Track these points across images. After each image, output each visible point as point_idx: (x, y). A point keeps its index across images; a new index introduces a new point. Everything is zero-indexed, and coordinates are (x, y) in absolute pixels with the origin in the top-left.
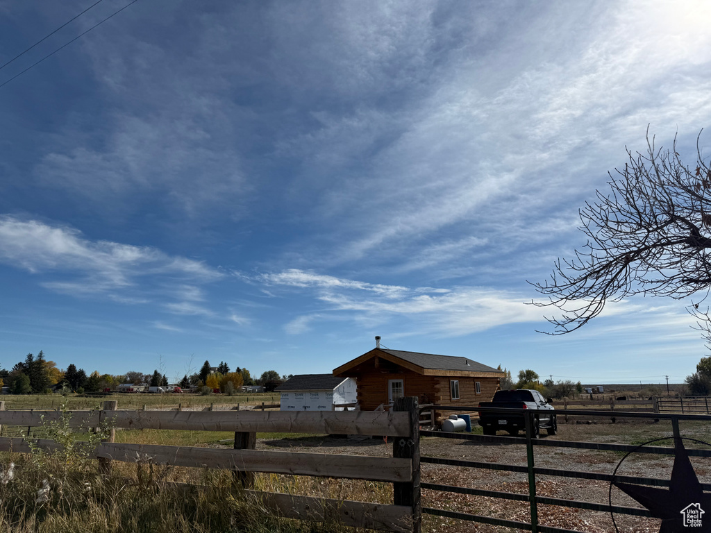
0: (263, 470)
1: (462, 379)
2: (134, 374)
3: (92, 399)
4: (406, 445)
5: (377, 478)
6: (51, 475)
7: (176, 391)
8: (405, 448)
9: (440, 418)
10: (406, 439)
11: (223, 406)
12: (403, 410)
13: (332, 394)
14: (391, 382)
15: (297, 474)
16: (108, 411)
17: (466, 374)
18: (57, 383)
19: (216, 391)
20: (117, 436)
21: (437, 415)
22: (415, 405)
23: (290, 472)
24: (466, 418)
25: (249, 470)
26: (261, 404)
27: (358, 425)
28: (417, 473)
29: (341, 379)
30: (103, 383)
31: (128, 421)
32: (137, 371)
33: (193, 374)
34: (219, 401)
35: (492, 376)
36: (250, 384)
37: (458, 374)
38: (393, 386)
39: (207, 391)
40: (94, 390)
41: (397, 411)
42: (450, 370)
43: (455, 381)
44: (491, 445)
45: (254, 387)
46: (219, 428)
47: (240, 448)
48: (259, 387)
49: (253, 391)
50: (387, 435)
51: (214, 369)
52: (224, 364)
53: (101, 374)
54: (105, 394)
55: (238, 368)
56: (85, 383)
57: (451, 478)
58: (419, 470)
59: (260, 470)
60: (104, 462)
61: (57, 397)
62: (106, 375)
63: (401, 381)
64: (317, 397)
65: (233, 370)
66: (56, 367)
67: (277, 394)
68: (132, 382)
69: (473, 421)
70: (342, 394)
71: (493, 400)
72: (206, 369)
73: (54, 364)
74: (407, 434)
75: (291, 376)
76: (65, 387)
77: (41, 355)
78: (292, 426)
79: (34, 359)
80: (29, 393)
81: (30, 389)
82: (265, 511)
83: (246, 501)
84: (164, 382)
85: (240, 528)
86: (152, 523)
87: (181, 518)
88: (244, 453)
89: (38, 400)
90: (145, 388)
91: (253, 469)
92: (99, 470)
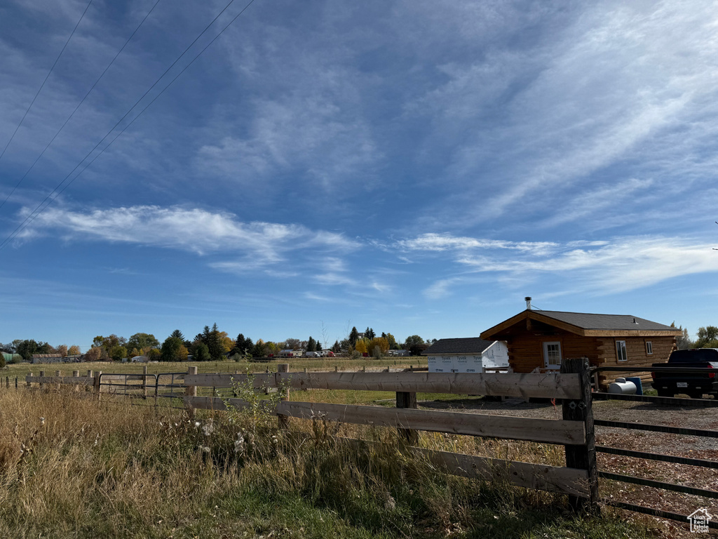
0: (428, 429)
1: (629, 339)
2: (292, 340)
3: (260, 364)
4: (577, 408)
5: (546, 440)
6: (243, 429)
7: (330, 355)
8: (575, 410)
9: (605, 382)
10: (577, 402)
11: (374, 368)
12: (572, 372)
13: (481, 358)
14: (546, 344)
15: (461, 434)
16: (282, 374)
17: (634, 333)
18: (230, 350)
19: (365, 355)
20: (291, 396)
21: (601, 378)
22: (585, 367)
23: (453, 432)
24: (636, 381)
25: (413, 428)
26: (410, 367)
27: (521, 387)
28: (590, 435)
29: (488, 342)
30: (267, 349)
31: (299, 383)
32: (294, 338)
33: (343, 340)
34: (370, 365)
35: (666, 335)
36: (396, 348)
37: (625, 334)
38: (549, 349)
39: (357, 355)
40: (261, 356)
41: (565, 373)
42: (615, 330)
43: (621, 342)
44: (669, 410)
45: (400, 351)
46: (381, 388)
47: (402, 407)
48: (404, 351)
49: (400, 355)
50: (555, 397)
51: (361, 334)
52: (370, 330)
53: (265, 341)
54: (270, 359)
55: (383, 333)
56: (253, 350)
57: (624, 444)
58: (593, 434)
59: (423, 428)
60: (282, 419)
61: (230, 363)
62: (269, 343)
63: (558, 343)
64: (465, 360)
65: (378, 335)
66: (228, 336)
67: (422, 357)
68: (291, 348)
69: (645, 384)
70: (491, 358)
71: (669, 361)
72: (354, 334)
73: (226, 334)
74: (578, 397)
75: (435, 340)
76: (237, 354)
77: (215, 327)
78: (451, 387)
79: (210, 331)
80: (209, 360)
81: (209, 357)
82: (432, 467)
83: (413, 458)
84: (319, 348)
85: (410, 482)
86: (332, 474)
87: (356, 470)
88: (407, 412)
89: (216, 366)
90: (303, 353)
91: (417, 427)
92: (279, 426)
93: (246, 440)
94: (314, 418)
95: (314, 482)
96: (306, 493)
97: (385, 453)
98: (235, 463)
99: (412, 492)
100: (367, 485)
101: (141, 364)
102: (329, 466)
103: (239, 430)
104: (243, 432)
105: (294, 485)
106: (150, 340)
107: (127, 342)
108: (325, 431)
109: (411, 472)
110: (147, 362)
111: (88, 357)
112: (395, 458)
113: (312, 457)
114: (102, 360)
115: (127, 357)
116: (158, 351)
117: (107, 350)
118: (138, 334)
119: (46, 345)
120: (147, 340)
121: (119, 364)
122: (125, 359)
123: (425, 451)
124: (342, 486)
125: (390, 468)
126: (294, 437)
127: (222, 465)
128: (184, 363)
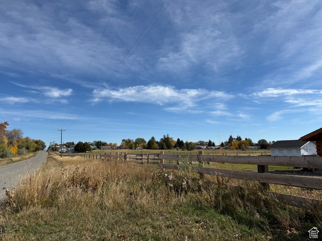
0: (275, 183)
2: (201, 141)
6: (186, 178)
7: (219, 148)
11: (242, 154)
13: (300, 150)
15: (293, 186)
16: (200, 155)
18: (174, 145)
19: (237, 149)
23: (289, 185)
25: (267, 182)
26: (261, 155)
29: (304, 142)
30: (190, 145)
32: (202, 140)
33: (225, 141)
34: (240, 153)
36: (253, 145)
39: (233, 148)
45: (255, 147)
46: (249, 163)
47: (261, 172)
48: (257, 147)
49: (255, 149)
51: (234, 139)
52: (239, 137)
53: (189, 142)
54: (192, 150)
55: (246, 138)
56: (184, 145)
59: (273, 182)
60: (202, 175)
61: (175, 150)
62: (191, 142)
64: (291, 151)
65: (243, 139)
66: (173, 139)
67: (267, 150)
68: (201, 145)
70: (306, 150)
72: (231, 139)
73: (172, 139)
75: (274, 142)
76: (177, 147)
77: (168, 135)
78: (288, 163)
79: (166, 137)
80: (166, 149)
81: (166, 148)
82: (278, 201)
83: (267, 196)
84: (214, 145)
85: (266, 207)
86: (227, 201)
87: (239, 200)
88: (263, 175)
89: (169, 152)
90: (206, 147)
91: (269, 182)
92: (200, 178)
93: (187, 183)
94: (217, 175)
95: (219, 203)
96: (216, 207)
97: (253, 193)
98: (184, 192)
99: (267, 212)
100: (244, 207)
101: (140, 150)
102: (225, 197)
103: (184, 178)
104: (185, 180)
105: (210, 203)
106: (143, 141)
107: (134, 141)
108: (223, 182)
109: (266, 203)
110: (142, 150)
111: (120, 148)
112: (259, 195)
113: (217, 192)
114: (125, 149)
115: (134, 147)
116: (146, 145)
117: (127, 145)
118: (138, 138)
119: (105, 143)
120: (142, 141)
121: (132, 150)
122: (134, 148)
123: (274, 193)
124: (232, 206)
125: (256, 200)
126: (208, 183)
127: (178, 192)
128: (156, 150)
